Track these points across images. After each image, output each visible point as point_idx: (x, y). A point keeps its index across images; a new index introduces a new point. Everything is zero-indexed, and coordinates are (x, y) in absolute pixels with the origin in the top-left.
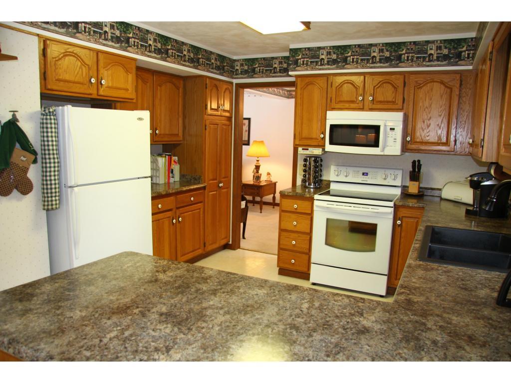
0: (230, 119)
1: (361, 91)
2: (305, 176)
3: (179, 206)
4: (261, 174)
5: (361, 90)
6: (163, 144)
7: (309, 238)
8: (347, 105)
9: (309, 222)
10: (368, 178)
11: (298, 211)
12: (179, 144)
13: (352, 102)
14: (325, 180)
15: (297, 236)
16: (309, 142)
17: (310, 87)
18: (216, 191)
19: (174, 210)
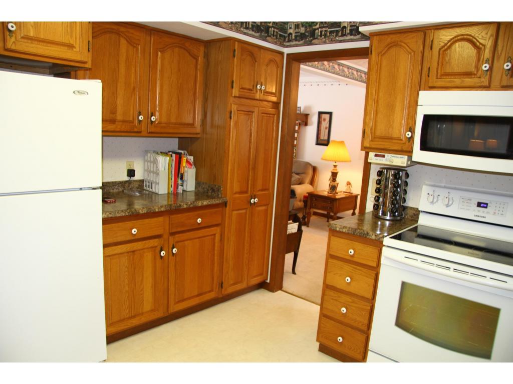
0: (276, 105)
1: (487, 54)
2: (377, 199)
3: (174, 230)
4: (338, 184)
5: (487, 51)
6: (179, 138)
7: (369, 308)
8: (457, 81)
9: (372, 281)
10: (488, 213)
11: (355, 259)
12: (198, 138)
13: (469, 74)
14: (411, 208)
15: (350, 300)
16: (386, 145)
17: (393, 51)
18: (246, 209)
19: (166, 236)
